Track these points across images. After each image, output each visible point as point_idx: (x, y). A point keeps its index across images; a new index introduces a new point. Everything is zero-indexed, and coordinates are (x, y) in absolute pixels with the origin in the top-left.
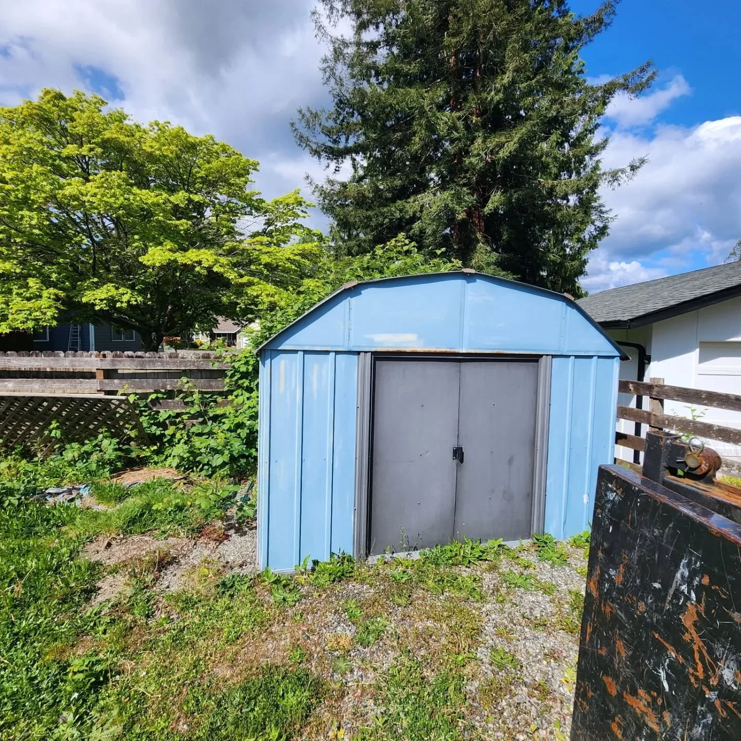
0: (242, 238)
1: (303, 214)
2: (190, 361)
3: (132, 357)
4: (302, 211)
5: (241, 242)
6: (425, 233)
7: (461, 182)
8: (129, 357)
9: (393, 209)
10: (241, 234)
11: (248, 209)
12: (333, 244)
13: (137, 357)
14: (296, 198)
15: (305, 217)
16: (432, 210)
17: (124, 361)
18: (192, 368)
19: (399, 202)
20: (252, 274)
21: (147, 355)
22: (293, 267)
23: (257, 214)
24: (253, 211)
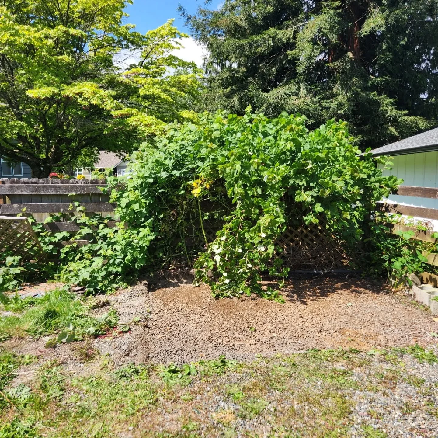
0: (120, 72)
1: (178, 46)
2: (80, 186)
3: (28, 183)
4: (177, 43)
5: (119, 75)
6: (299, 60)
7: (334, 6)
8: (24, 183)
9: (266, 37)
10: (119, 69)
11: (124, 43)
12: (206, 76)
13: (32, 183)
14: (170, 30)
15: (179, 49)
16: (305, 36)
17: (21, 187)
18: (82, 192)
19: (272, 30)
20: (131, 106)
21: (41, 181)
22: (170, 99)
23: (133, 48)
24: (130, 44)
